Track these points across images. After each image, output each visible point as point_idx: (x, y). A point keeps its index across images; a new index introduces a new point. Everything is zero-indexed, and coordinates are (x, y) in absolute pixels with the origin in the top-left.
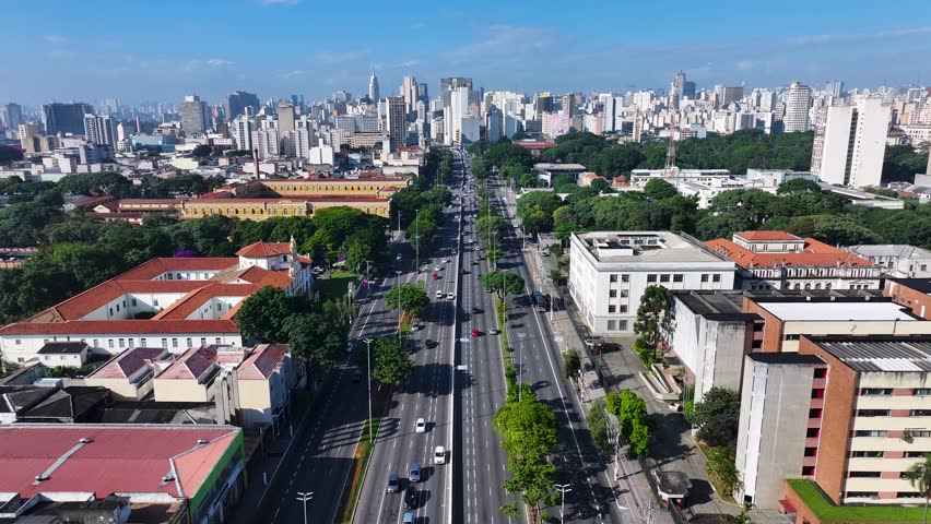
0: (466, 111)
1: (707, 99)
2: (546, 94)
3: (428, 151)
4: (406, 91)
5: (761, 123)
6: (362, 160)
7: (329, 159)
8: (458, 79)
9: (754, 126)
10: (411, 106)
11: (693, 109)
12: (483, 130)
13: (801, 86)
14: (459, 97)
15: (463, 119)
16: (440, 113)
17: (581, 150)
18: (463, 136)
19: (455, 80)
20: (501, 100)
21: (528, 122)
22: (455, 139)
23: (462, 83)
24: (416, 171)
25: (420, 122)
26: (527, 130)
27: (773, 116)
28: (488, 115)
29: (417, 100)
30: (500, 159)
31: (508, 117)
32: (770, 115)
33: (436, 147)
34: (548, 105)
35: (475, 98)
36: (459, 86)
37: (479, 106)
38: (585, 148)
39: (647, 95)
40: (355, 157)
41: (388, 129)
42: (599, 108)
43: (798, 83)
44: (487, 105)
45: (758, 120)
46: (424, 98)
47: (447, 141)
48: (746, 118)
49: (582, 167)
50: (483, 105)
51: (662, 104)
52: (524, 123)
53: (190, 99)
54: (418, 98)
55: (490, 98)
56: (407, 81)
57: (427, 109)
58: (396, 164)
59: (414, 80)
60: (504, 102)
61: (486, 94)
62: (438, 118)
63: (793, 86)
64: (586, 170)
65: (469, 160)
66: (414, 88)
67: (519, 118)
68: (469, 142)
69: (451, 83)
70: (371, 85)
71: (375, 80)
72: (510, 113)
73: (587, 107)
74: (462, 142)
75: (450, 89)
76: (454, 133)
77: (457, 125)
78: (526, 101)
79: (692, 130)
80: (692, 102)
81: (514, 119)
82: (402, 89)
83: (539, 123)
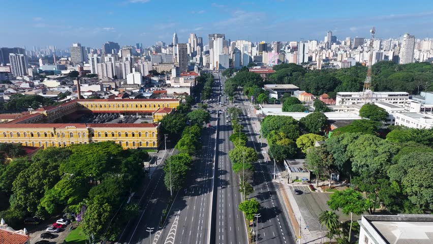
0: (222, 51)
1: (345, 44)
2: (263, 42)
3: (199, 74)
4: (191, 41)
5: (386, 57)
6: (160, 81)
7: (138, 81)
8: (218, 35)
9: (383, 59)
10: (194, 49)
11: (339, 49)
12: (231, 61)
13: (410, 36)
14: (218, 43)
15: (220, 55)
16: (208, 52)
17: (291, 75)
18: (220, 65)
19: (216, 35)
20: (241, 45)
21: (254, 57)
22: (215, 66)
23: (219, 36)
24: (188, 91)
25: (198, 57)
26: (254, 61)
27: (394, 53)
28: (233, 53)
29: (197, 46)
30: (242, 81)
31: (244, 54)
32: (392, 52)
33: (204, 71)
34: (265, 48)
35: (226, 44)
36: (218, 37)
37: (228, 48)
38: (294, 74)
39: (315, 42)
40: (155, 79)
41: (178, 61)
42: (295, 49)
43: (408, 35)
44: (233, 48)
45: (385, 55)
46: (201, 45)
47: (211, 68)
48: (379, 55)
49: (297, 87)
50: (230, 48)
51: (322, 47)
52: (253, 57)
53: (76, 45)
54: (198, 45)
55: (234, 44)
56: (192, 36)
57: (202, 50)
58: (175, 86)
59: (195, 35)
60: (242, 46)
61: (231, 43)
62: (207, 55)
63: (405, 36)
64: (300, 90)
65: (224, 80)
66: (195, 40)
67: (250, 55)
68: (224, 68)
69: (214, 37)
70: (174, 38)
71: (176, 36)
72: (245, 52)
73: (285, 49)
74: (220, 68)
75: (213, 39)
76: (215, 63)
77: (217, 59)
78: (253, 46)
79: (348, 61)
80: (338, 46)
81: (247, 55)
82: (189, 40)
83: (261, 58)
